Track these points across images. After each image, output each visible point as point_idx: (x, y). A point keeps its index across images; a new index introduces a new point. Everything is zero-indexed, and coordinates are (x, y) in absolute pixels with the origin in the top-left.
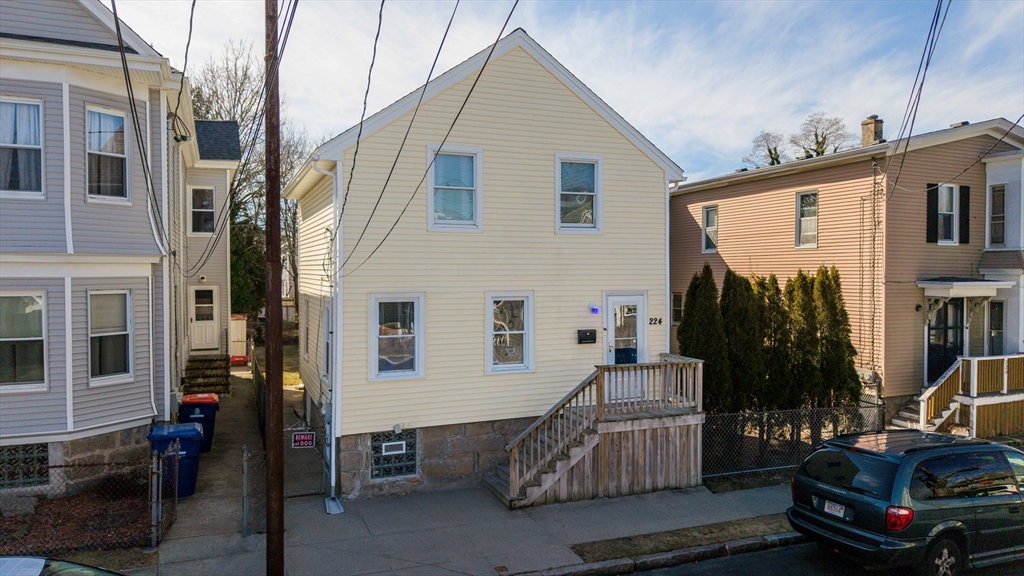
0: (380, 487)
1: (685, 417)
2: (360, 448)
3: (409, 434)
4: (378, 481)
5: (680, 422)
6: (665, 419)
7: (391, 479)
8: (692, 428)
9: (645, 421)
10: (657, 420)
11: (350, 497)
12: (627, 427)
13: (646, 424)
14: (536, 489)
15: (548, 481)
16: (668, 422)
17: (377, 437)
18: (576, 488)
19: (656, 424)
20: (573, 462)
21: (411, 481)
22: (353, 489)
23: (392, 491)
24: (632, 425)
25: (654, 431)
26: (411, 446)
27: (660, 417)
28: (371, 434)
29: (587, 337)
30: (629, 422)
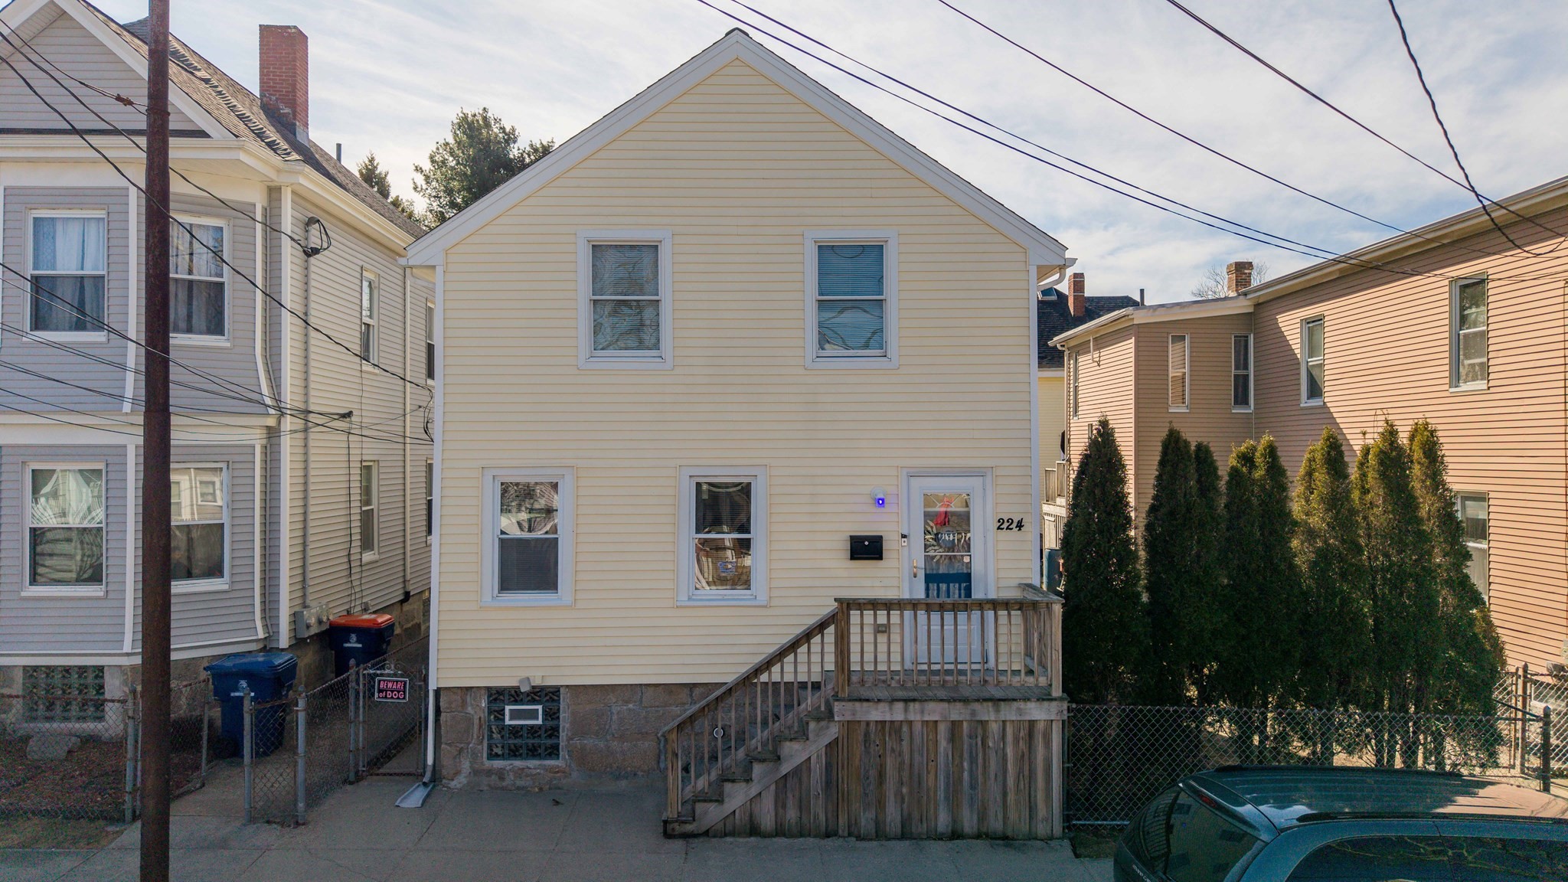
0: (501, 774)
1: (1022, 705)
2: (470, 710)
3: (547, 695)
4: (498, 764)
5: (1009, 713)
6: (976, 706)
7: (518, 763)
8: (1041, 726)
9: (931, 705)
10: (959, 705)
11: (453, 784)
12: (897, 713)
13: (934, 712)
14: (712, 807)
15: (737, 797)
16: (986, 713)
17: (498, 696)
18: (792, 814)
19: (957, 712)
20: (786, 768)
21: (551, 769)
22: (458, 773)
23: (519, 783)
24: (906, 710)
25: (955, 725)
26: (552, 714)
27: (965, 701)
28: (488, 689)
29: (866, 549)
30: (900, 706)
